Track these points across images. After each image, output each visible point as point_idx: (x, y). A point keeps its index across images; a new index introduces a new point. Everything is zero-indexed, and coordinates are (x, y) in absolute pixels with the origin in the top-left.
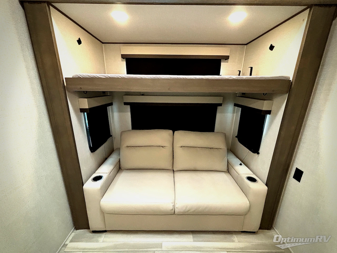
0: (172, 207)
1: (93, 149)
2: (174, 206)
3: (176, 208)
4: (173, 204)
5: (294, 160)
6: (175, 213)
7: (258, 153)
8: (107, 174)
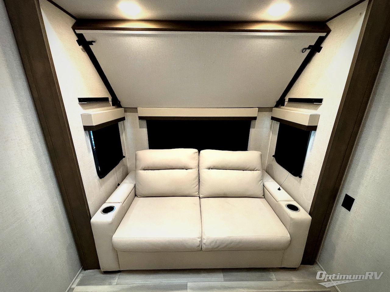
0: (199, 243)
1: (102, 174)
2: (201, 241)
3: (203, 244)
4: (200, 239)
5: (343, 185)
6: (202, 250)
7: (300, 177)
8: (120, 204)
